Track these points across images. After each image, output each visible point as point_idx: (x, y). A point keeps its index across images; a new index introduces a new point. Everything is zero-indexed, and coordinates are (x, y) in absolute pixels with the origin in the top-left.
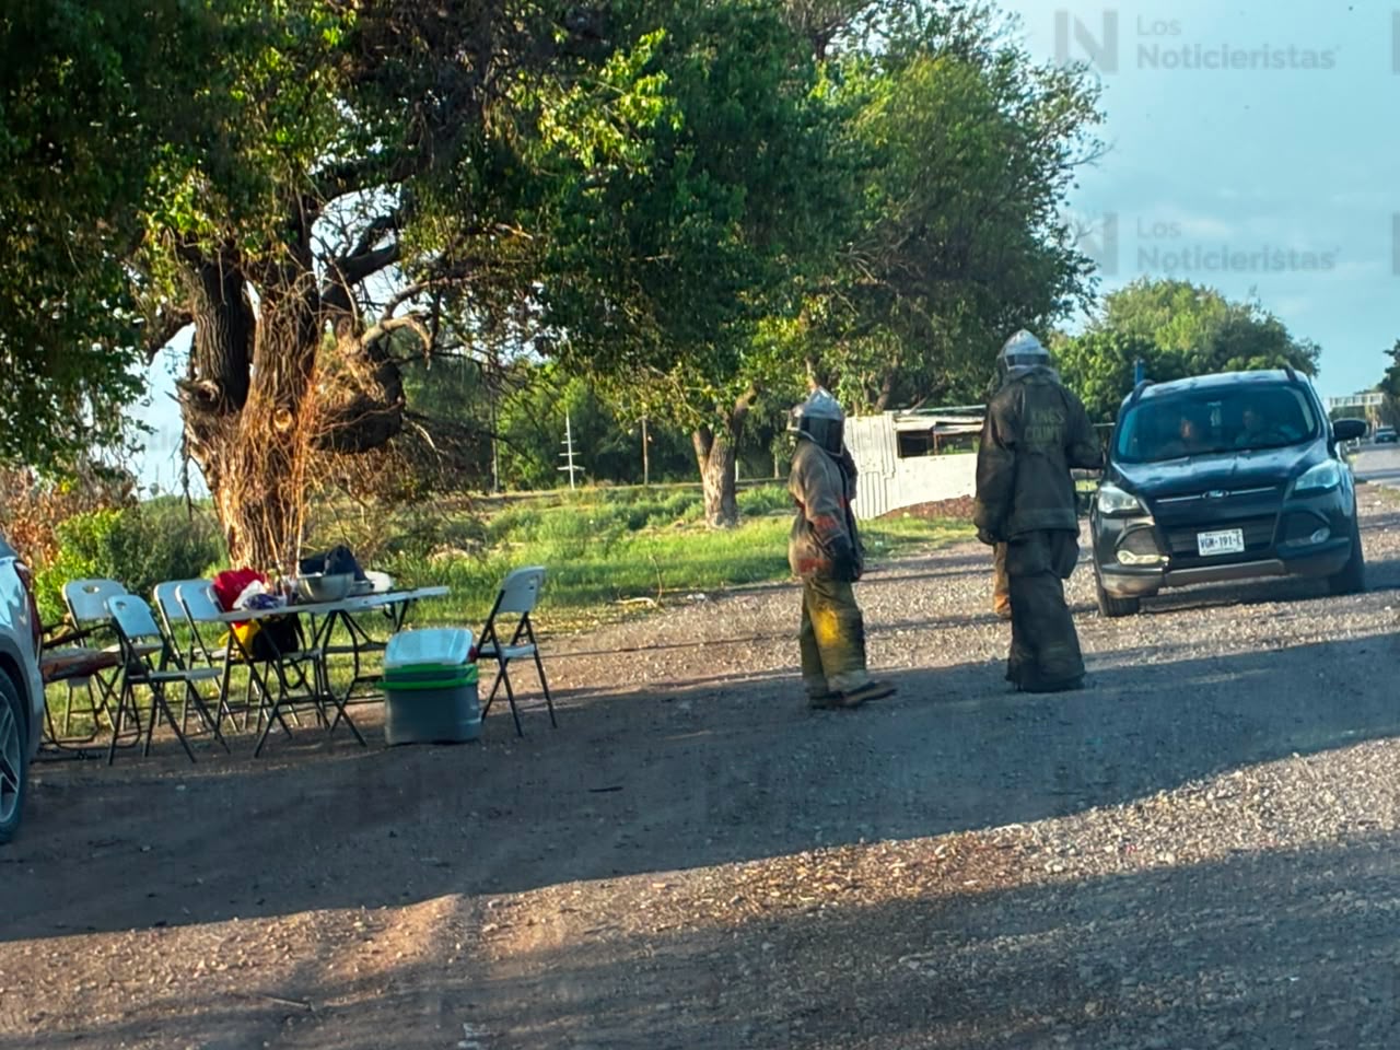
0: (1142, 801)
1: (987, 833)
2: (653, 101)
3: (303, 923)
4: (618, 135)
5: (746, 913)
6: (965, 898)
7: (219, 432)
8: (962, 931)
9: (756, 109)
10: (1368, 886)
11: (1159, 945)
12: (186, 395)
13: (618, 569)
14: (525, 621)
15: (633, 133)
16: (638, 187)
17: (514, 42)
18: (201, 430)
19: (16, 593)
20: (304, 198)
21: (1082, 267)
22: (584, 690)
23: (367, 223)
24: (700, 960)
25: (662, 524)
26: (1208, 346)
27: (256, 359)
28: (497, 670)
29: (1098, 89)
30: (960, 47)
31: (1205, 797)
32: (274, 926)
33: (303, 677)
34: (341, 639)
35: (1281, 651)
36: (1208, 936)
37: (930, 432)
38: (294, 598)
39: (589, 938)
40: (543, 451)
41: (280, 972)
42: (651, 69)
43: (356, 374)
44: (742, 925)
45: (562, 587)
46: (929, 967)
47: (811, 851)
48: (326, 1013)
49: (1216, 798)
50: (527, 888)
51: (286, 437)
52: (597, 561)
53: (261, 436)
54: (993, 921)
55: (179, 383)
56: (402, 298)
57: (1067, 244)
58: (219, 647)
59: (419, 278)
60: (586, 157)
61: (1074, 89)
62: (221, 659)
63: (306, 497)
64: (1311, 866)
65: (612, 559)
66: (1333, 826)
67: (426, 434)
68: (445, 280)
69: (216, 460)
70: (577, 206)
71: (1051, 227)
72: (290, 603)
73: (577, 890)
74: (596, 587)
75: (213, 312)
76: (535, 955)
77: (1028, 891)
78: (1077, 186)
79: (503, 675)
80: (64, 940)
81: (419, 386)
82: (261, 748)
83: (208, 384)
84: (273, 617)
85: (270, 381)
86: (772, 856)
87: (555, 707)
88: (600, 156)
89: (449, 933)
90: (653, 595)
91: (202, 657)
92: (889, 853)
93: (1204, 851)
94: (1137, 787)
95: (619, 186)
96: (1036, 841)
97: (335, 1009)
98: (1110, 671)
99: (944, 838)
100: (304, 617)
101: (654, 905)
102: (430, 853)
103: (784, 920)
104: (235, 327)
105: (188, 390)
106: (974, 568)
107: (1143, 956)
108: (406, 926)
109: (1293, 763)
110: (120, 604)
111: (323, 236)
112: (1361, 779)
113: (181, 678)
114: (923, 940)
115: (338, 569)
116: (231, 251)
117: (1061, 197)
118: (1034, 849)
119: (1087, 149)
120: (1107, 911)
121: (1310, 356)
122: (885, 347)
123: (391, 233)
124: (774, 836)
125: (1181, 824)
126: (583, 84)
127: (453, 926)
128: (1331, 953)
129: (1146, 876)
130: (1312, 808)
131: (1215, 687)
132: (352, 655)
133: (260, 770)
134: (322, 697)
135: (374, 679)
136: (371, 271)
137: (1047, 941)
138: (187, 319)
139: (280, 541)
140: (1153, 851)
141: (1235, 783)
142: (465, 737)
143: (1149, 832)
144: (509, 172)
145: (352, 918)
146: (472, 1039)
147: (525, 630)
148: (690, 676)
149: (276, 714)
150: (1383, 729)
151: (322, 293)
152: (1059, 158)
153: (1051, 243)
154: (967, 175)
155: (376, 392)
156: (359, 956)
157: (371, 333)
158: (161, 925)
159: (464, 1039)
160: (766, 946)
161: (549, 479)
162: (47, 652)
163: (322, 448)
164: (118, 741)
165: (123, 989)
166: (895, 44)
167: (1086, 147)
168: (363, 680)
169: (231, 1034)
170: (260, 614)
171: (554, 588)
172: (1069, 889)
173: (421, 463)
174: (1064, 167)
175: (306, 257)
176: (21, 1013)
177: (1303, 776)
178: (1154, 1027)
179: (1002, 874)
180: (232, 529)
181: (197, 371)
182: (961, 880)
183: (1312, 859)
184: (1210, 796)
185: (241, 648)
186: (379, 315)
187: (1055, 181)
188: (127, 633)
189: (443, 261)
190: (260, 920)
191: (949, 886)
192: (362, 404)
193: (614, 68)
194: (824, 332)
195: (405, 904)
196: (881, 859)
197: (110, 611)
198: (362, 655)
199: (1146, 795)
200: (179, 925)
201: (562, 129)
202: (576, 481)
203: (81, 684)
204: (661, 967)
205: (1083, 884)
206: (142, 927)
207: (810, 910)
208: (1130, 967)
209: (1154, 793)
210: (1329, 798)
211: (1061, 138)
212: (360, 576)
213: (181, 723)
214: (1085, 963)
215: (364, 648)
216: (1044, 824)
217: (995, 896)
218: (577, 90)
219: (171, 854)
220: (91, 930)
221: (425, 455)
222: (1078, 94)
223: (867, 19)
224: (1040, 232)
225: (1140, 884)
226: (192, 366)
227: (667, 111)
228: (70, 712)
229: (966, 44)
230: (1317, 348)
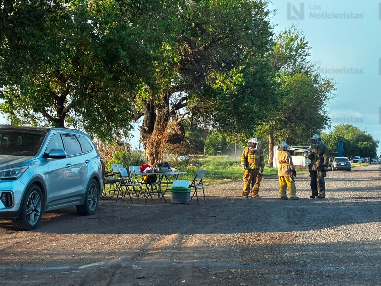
0: (321, 230)
1: (288, 233)
2: (240, 79)
3: (147, 236)
4: (232, 85)
5: (235, 243)
6: (281, 245)
7: (147, 137)
8: (278, 252)
9: (262, 82)
10: (364, 251)
11: (318, 259)
12: (141, 129)
13: (225, 173)
14: (201, 180)
15: (235, 84)
16: (236, 96)
17: (213, 64)
18: (143, 137)
19: (100, 165)
20: (168, 92)
21: (328, 120)
22: (213, 196)
23: (181, 98)
24: (224, 252)
25: (237, 165)
26: (355, 139)
27: (156, 123)
28: (195, 190)
29: (336, 84)
30: (307, 72)
31: (335, 230)
32: (142, 236)
33: (156, 187)
34: (164, 180)
35: (358, 202)
36: (328, 258)
37: (293, 151)
38: (156, 171)
39: (203, 245)
40: (214, 148)
41: (140, 245)
42: (240, 73)
43: (175, 128)
44: (234, 246)
45: (213, 175)
46: (270, 258)
47: (251, 233)
48: (148, 254)
49: (337, 230)
50: (193, 234)
51: (160, 139)
52: (221, 171)
53: (155, 139)
54: (285, 250)
55: (140, 127)
56: (186, 114)
57: (326, 115)
58: (140, 180)
59: (190, 110)
60: (225, 88)
61: (331, 83)
62: (140, 182)
63: (163, 152)
64: (353, 246)
65: (224, 171)
66: (360, 238)
67: (188, 142)
68: (195, 111)
69: (146, 143)
70: (224, 98)
71: (323, 111)
72: (155, 172)
73: (203, 235)
74: (220, 176)
75: (148, 113)
76: (191, 247)
77: (294, 245)
78: (329, 103)
79: (196, 191)
80: (100, 234)
81: (191, 133)
82: (146, 201)
83: (146, 128)
84: (151, 175)
85: (158, 128)
86: (243, 233)
87: (206, 199)
88: (228, 89)
89: (176, 241)
90: (231, 179)
91: (137, 182)
92: (267, 235)
93: (332, 241)
94: (321, 227)
95: (232, 95)
96: (298, 235)
97: (150, 253)
98: (321, 203)
99: (279, 233)
100: (157, 176)
101: (217, 240)
102: (175, 225)
103: (243, 246)
104: (152, 117)
105: (142, 128)
106: (299, 180)
107: (314, 260)
108: (167, 239)
109: (355, 225)
110: (121, 169)
111: (171, 100)
112: (368, 230)
113: (132, 185)
114: (270, 252)
115: (165, 166)
116: (153, 101)
117: (326, 105)
118: (297, 237)
119: (332, 96)
120: (309, 250)
121: (377, 143)
122: (286, 133)
123: (185, 101)
124: (245, 229)
125: (328, 235)
126: (226, 74)
127: (177, 240)
128: (353, 264)
129: (319, 244)
130: (356, 234)
131: (342, 208)
132: (166, 184)
133: (145, 206)
134: (159, 192)
135: (170, 189)
136: (180, 108)
137: (295, 255)
138: (143, 114)
139: (157, 160)
140: (321, 240)
141: (342, 228)
142: (187, 203)
143: (321, 236)
144: (210, 90)
145: (157, 236)
146: (176, 263)
147: (201, 183)
148: (235, 196)
149: (150, 195)
150: (375, 220)
151: (170, 111)
152: (326, 97)
153: (322, 114)
154: (305, 99)
155: (179, 132)
156: (157, 244)
157: (179, 120)
158: (119, 233)
159: (174, 262)
160: (238, 250)
161: (215, 154)
162: (106, 178)
163: (167, 142)
164: (118, 197)
165: (109, 245)
166: (293, 71)
167: (332, 95)
168: (168, 189)
169: (128, 257)
170: (148, 174)
171: (211, 175)
172: (303, 245)
173: (187, 147)
174: (327, 99)
175: (168, 104)
176: (88, 248)
177: (356, 228)
178: (313, 273)
179: (289, 241)
180: (148, 157)
181: (144, 125)
182: (280, 241)
183: (353, 244)
184: (336, 230)
185: (144, 181)
186: (181, 117)
187: (325, 102)
188: (122, 176)
189: (195, 107)
190: (139, 235)
191: (278, 242)
192: (176, 134)
193: (233, 71)
194: (273, 129)
195: (168, 234)
196: (265, 236)
197: (119, 171)
198: (168, 184)
199: (323, 228)
200: (123, 234)
201: (220, 83)
202: (221, 155)
203: (112, 185)
204: (216, 252)
205: (305, 245)
206: (115, 233)
207: (249, 244)
208: (311, 262)
209: (324, 228)
210: (360, 232)
211: (327, 93)
212: (169, 168)
213: (131, 195)
214: (302, 261)
215: (169, 183)
216: (300, 232)
217: (287, 245)
218: (225, 75)
219: (124, 220)
220: (105, 233)
221: (188, 146)
222: (331, 84)
223: (288, 65)
224: (320, 112)
225: (317, 246)
226: (143, 124)
227: (242, 81)
228: (110, 190)
229: (308, 72)
230: (379, 142)
